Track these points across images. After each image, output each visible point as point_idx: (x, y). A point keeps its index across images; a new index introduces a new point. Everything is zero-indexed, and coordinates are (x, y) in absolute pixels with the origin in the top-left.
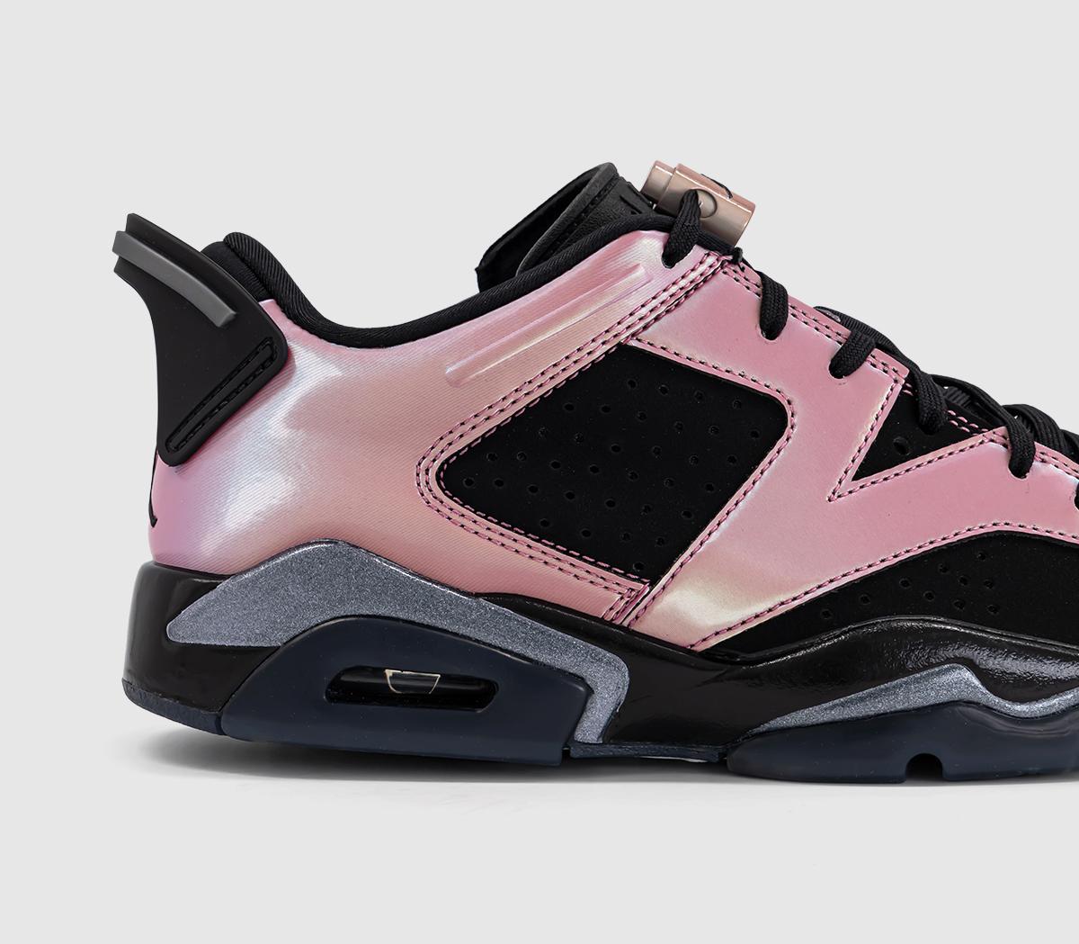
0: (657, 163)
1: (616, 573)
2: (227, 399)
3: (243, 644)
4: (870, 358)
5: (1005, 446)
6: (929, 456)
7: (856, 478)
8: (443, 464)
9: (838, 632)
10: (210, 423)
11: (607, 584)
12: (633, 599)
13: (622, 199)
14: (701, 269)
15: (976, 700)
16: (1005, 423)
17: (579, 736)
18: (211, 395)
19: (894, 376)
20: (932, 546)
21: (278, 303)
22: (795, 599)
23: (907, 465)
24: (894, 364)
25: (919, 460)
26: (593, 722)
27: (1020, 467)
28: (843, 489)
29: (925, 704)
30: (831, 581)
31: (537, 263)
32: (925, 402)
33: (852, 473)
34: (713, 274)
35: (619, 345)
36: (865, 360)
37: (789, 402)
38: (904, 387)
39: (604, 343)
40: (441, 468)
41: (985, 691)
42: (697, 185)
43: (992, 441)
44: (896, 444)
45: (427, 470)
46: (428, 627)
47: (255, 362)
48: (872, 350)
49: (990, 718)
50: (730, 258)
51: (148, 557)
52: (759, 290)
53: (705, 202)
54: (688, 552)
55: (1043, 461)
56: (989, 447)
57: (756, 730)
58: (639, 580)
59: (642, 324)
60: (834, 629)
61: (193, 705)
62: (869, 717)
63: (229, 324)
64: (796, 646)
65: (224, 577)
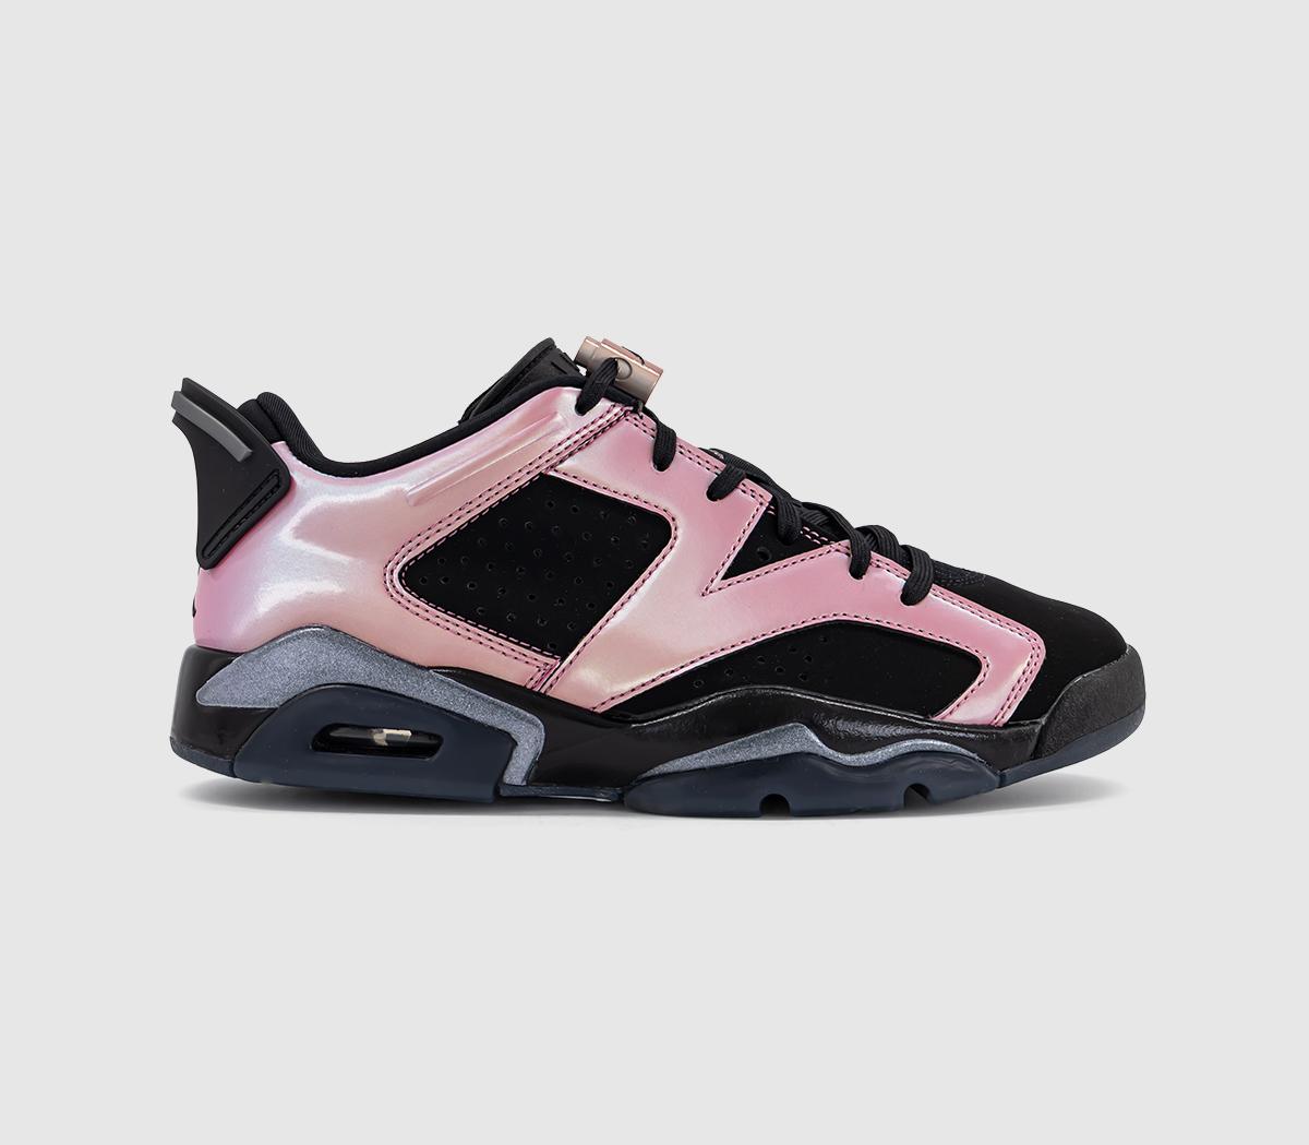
0: (587, 338)
1: (534, 651)
2: (246, 517)
3: (250, 706)
4: (741, 486)
5: (848, 554)
6: (784, 562)
7: (725, 578)
8: (404, 566)
9: (707, 698)
10: (233, 535)
11: (526, 659)
12: (548, 672)
13: (553, 364)
14: (608, 417)
15: (814, 752)
16: (849, 538)
17: (507, 779)
18: (234, 514)
19: (760, 500)
20: (783, 631)
21: (287, 444)
22: (673, 671)
23: (766, 568)
24: (760, 490)
25: (776, 565)
26: (518, 768)
27: (858, 569)
28: (713, 586)
29: (775, 754)
30: (702, 658)
31: (486, 409)
32: (783, 521)
33: (722, 574)
34: (618, 420)
35: (540, 474)
36: (736, 487)
37: (673, 519)
38: (768, 508)
39: (528, 473)
40: (402, 570)
41: (821, 744)
42: (617, 354)
43: (837, 550)
44: (759, 553)
45: (392, 571)
46: (390, 692)
47: (266, 489)
48: (742, 479)
49: (827, 767)
50: (631, 408)
51: (191, 642)
52: (654, 433)
53: (622, 367)
54: (590, 635)
55: (878, 566)
56: (834, 557)
57: (644, 775)
58: (552, 657)
59: (558, 458)
60: (702, 696)
61: (214, 754)
62: (730, 765)
63: (247, 460)
64: (673, 709)
65: (237, 655)
